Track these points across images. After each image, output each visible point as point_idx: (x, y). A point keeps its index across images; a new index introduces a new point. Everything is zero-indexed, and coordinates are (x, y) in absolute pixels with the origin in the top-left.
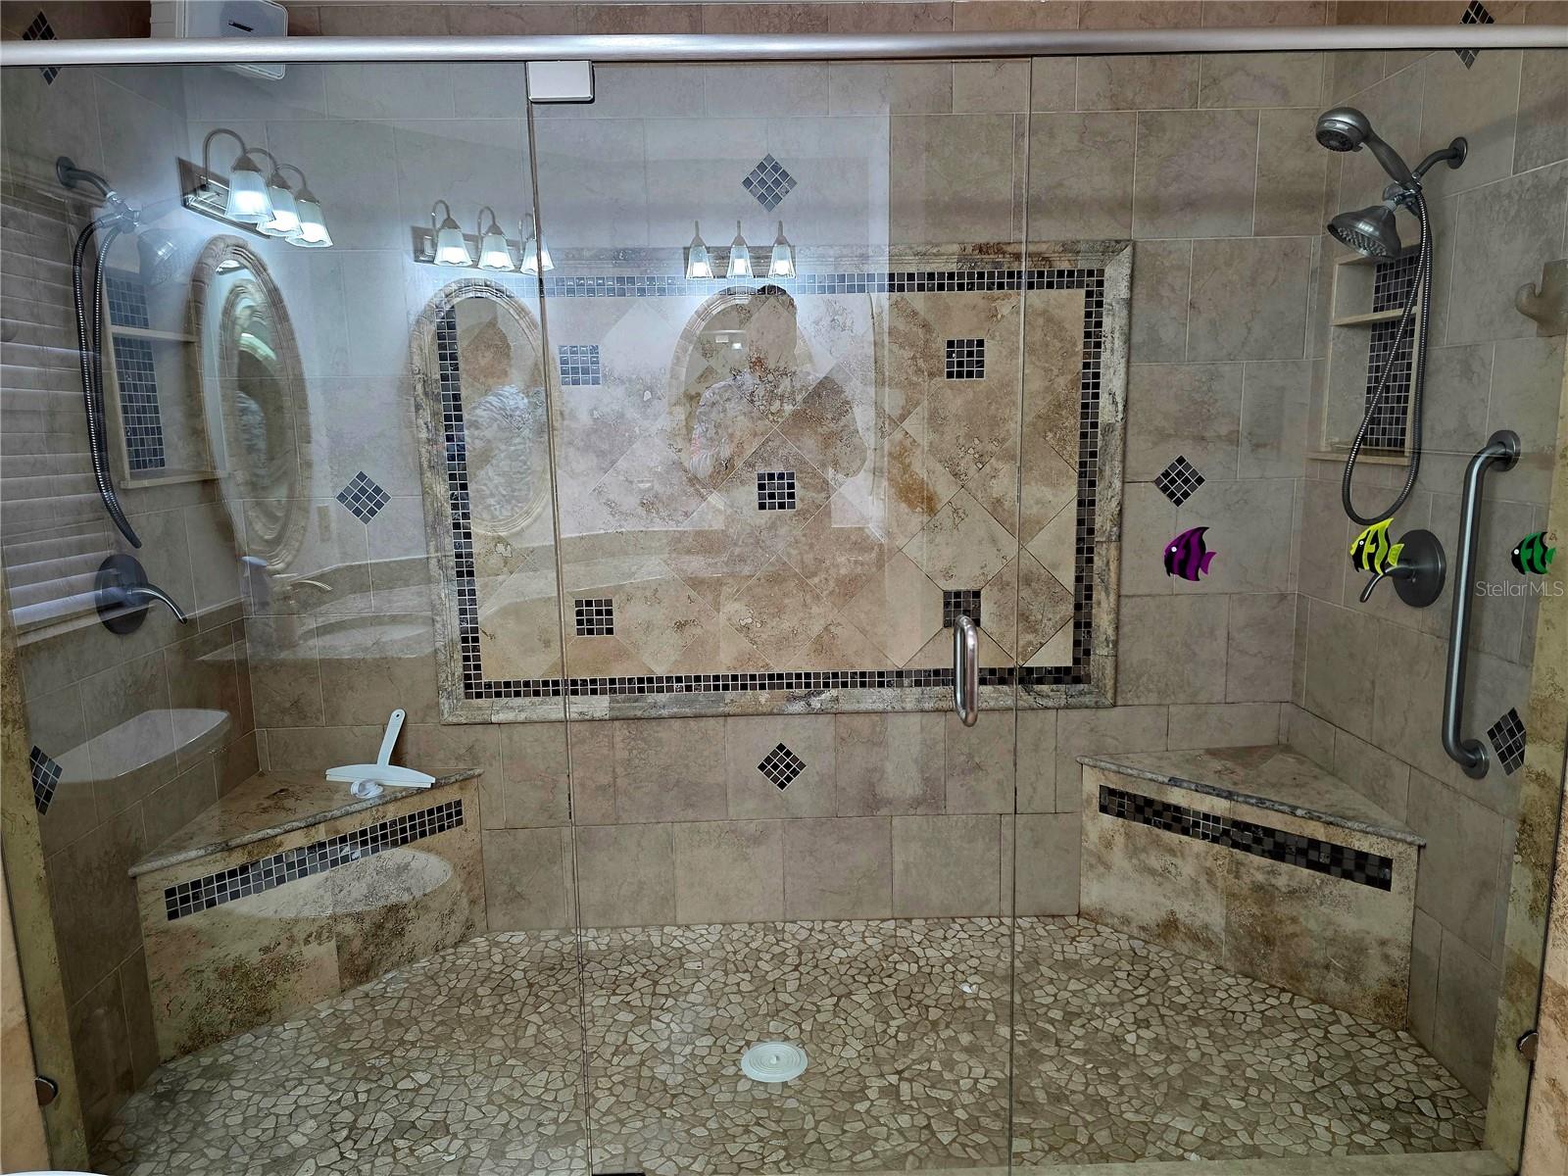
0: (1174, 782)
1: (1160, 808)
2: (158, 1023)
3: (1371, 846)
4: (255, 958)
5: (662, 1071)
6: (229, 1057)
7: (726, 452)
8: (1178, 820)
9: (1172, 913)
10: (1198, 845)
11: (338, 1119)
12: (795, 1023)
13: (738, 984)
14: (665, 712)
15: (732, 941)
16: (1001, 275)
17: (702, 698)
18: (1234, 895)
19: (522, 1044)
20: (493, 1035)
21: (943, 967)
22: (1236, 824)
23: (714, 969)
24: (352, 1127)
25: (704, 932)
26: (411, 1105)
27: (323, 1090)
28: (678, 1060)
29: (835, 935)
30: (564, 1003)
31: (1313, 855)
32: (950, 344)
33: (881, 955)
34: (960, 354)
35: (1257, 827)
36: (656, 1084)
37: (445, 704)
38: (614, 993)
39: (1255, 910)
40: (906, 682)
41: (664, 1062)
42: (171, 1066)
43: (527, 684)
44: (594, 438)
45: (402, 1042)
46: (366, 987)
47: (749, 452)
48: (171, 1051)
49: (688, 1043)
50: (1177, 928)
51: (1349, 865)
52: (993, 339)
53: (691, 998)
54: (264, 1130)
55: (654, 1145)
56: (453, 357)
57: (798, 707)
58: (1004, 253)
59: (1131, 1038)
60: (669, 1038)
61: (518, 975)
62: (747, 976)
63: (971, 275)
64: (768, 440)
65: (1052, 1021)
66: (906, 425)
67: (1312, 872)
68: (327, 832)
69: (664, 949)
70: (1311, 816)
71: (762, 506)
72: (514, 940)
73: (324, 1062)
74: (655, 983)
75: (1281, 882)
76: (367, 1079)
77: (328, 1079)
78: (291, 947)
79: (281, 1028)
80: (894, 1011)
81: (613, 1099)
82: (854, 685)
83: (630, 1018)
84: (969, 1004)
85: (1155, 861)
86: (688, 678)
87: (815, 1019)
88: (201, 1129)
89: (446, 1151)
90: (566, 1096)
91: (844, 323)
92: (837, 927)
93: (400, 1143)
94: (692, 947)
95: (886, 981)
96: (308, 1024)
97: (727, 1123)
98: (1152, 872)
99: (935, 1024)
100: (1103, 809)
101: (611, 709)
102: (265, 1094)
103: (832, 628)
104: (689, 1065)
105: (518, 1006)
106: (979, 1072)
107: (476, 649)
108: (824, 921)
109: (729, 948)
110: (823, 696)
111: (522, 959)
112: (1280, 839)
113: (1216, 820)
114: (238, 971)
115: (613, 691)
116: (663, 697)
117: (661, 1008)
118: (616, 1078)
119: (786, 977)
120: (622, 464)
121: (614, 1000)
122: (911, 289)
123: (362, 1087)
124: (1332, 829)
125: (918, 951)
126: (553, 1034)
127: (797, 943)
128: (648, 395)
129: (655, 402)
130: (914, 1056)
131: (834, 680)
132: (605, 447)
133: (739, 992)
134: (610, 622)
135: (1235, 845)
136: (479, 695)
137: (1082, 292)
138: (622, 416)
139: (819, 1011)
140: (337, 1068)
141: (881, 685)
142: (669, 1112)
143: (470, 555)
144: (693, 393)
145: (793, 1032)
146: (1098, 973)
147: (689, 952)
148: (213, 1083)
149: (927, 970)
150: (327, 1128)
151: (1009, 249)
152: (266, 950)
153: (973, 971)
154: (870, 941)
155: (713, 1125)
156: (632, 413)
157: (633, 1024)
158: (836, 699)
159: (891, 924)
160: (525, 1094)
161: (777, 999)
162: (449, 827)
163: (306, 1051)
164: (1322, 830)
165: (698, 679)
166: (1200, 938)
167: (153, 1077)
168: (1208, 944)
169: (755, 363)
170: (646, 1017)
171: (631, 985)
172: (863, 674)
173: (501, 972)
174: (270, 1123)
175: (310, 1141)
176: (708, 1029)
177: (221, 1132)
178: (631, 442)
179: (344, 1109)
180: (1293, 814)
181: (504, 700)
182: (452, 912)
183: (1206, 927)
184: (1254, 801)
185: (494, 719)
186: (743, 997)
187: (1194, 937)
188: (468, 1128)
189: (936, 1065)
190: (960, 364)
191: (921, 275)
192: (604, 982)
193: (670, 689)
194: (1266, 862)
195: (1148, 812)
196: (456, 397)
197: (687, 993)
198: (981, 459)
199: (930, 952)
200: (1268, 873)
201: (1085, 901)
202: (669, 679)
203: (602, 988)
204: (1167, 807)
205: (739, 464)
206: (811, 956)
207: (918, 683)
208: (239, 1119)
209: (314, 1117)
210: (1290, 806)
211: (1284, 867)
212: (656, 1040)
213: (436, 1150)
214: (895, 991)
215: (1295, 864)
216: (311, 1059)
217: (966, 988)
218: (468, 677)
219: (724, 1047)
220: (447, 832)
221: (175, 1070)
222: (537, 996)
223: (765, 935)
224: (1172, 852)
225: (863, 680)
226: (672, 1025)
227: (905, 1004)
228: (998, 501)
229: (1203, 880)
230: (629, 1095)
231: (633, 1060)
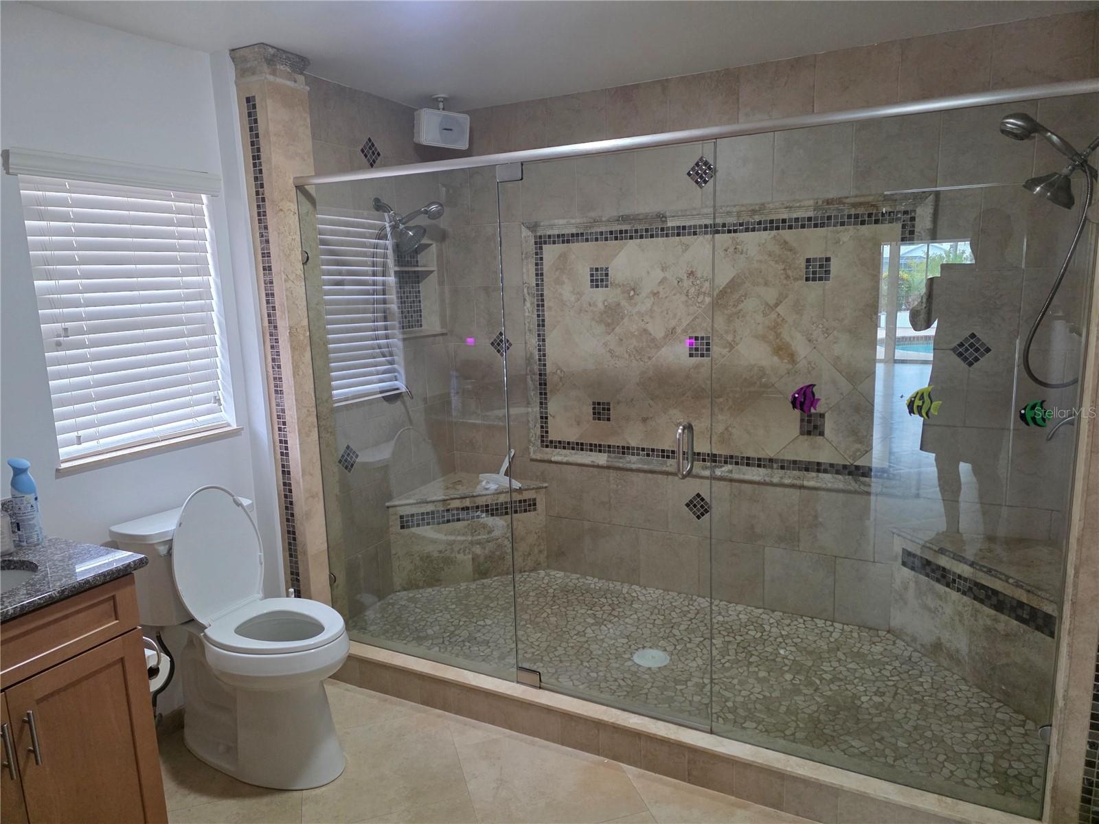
0: (942, 551)
1: (934, 567)
2: (394, 574)
3: (1053, 611)
4: (436, 554)
5: (594, 647)
6: (420, 596)
7: (673, 323)
8: (944, 577)
9: (939, 639)
10: (955, 595)
11: (448, 628)
12: (674, 645)
13: (655, 620)
14: (634, 466)
15: (664, 599)
16: (842, 217)
17: (655, 463)
18: (974, 632)
19: (538, 620)
20: (526, 613)
21: (776, 638)
22: (977, 584)
23: (646, 610)
24: (452, 633)
25: (652, 592)
26: (479, 631)
27: (448, 616)
28: (605, 645)
29: (723, 609)
30: (565, 608)
31: (1019, 612)
32: (808, 260)
33: (743, 624)
34: (814, 267)
35: (988, 588)
36: (588, 652)
37: (532, 449)
38: (591, 609)
39: (985, 644)
40: (775, 466)
41: (597, 644)
42: (398, 593)
43: (569, 443)
44: (604, 316)
45: (488, 606)
46: (485, 581)
47: (685, 324)
48: (399, 588)
49: (614, 639)
50: (941, 649)
51: (1040, 622)
52: (837, 256)
53: (627, 620)
54: (420, 625)
55: (569, 673)
56: (542, 275)
57: (707, 473)
58: (844, 204)
59: (864, 699)
60: (606, 635)
61: (551, 591)
62: (662, 618)
63: (822, 218)
64: (696, 317)
65: (821, 679)
66: (779, 309)
67: (1019, 623)
68: (470, 502)
69: (626, 595)
70: (1018, 585)
71: (691, 355)
72: (557, 575)
73: (454, 606)
74: (613, 609)
75: (1001, 627)
76: (467, 617)
77: (452, 613)
78: (451, 553)
79: (443, 589)
80: (732, 652)
81: (564, 652)
82: (742, 464)
83: (593, 621)
84: (779, 659)
85: (931, 602)
86: (648, 449)
87: (686, 646)
88: (398, 619)
89: (483, 652)
90: (544, 645)
91: (742, 250)
92: (727, 605)
93: (467, 644)
94: (642, 598)
95: (737, 637)
96: (455, 590)
97: (609, 675)
98: (929, 609)
99: (750, 663)
100: (904, 564)
101: (608, 461)
102: (427, 613)
103: (730, 429)
104: (608, 648)
105: (543, 604)
106: (757, 690)
107: (546, 423)
108: (721, 601)
109: (660, 602)
110: (723, 469)
111: (557, 584)
112: (1001, 598)
113: (966, 580)
114: (427, 558)
115: (609, 452)
116: (634, 458)
117: (610, 622)
118: (571, 645)
119: (683, 623)
120: (618, 330)
121: (590, 612)
122: (784, 228)
123: (464, 619)
124: (1031, 595)
125: (767, 628)
126: (553, 619)
127: (699, 608)
128: (632, 293)
129: (636, 296)
130: (727, 674)
131: (729, 459)
132: (609, 321)
133: (654, 624)
134: (609, 414)
135: (975, 598)
136: (547, 446)
137: (900, 225)
138: (619, 304)
139: (690, 642)
140: (457, 610)
141: (759, 466)
142: (585, 664)
143: (545, 375)
144: (656, 292)
145: (670, 648)
146: (873, 663)
147: (638, 599)
148: (410, 604)
149: (765, 637)
150: (443, 630)
151: (848, 201)
152: (440, 552)
153: (794, 644)
154: (741, 616)
155: (601, 674)
156: (624, 303)
157: (592, 624)
158: (731, 472)
159: (761, 611)
160: (527, 639)
161: (671, 632)
162: (529, 511)
163: (449, 600)
164: (1025, 595)
165: (653, 450)
166: (954, 657)
167: (390, 596)
168: (959, 662)
169: (690, 274)
170: (599, 623)
171: (601, 608)
172: (748, 458)
173: (544, 588)
174: (423, 623)
175: (435, 633)
176: (627, 636)
177: (404, 622)
178: (622, 319)
179: (452, 625)
180: (1007, 582)
181: (558, 450)
182: (530, 554)
183: (958, 651)
184: (985, 570)
185: (553, 459)
186: (654, 626)
187: (951, 657)
188: (496, 646)
189: (735, 681)
190: (814, 273)
191: (790, 220)
192: (589, 603)
193: (638, 455)
194: (993, 612)
195: (928, 570)
196: (542, 295)
197: (626, 618)
198: (827, 332)
199: (774, 630)
200: (994, 620)
201: (893, 624)
202: (638, 449)
203: (586, 605)
204: (939, 567)
205: (679, 330)
206: (702, 616)
207: (782, 468)
208: (413, 619)
209: (440, 625)
210: (1006, 576)
211: (1003, 617)
212: (599, 633)
213: (479, 650)
214: (738, 644)
215: (1009, 616)
216: (449, 604)
217: (782, 652)
218: (542, 436)
219: (630, 646)
220: (528, 513)
221: (398, 595)
222: (554, 602)
223: (684, 600)
224: (940, 598)
225: (748, 462)
226: (611, 630)
227: (740, 650)
228: (838, 358)
229: (957, 618)
230: (571, 652)
231: (583, 639)
